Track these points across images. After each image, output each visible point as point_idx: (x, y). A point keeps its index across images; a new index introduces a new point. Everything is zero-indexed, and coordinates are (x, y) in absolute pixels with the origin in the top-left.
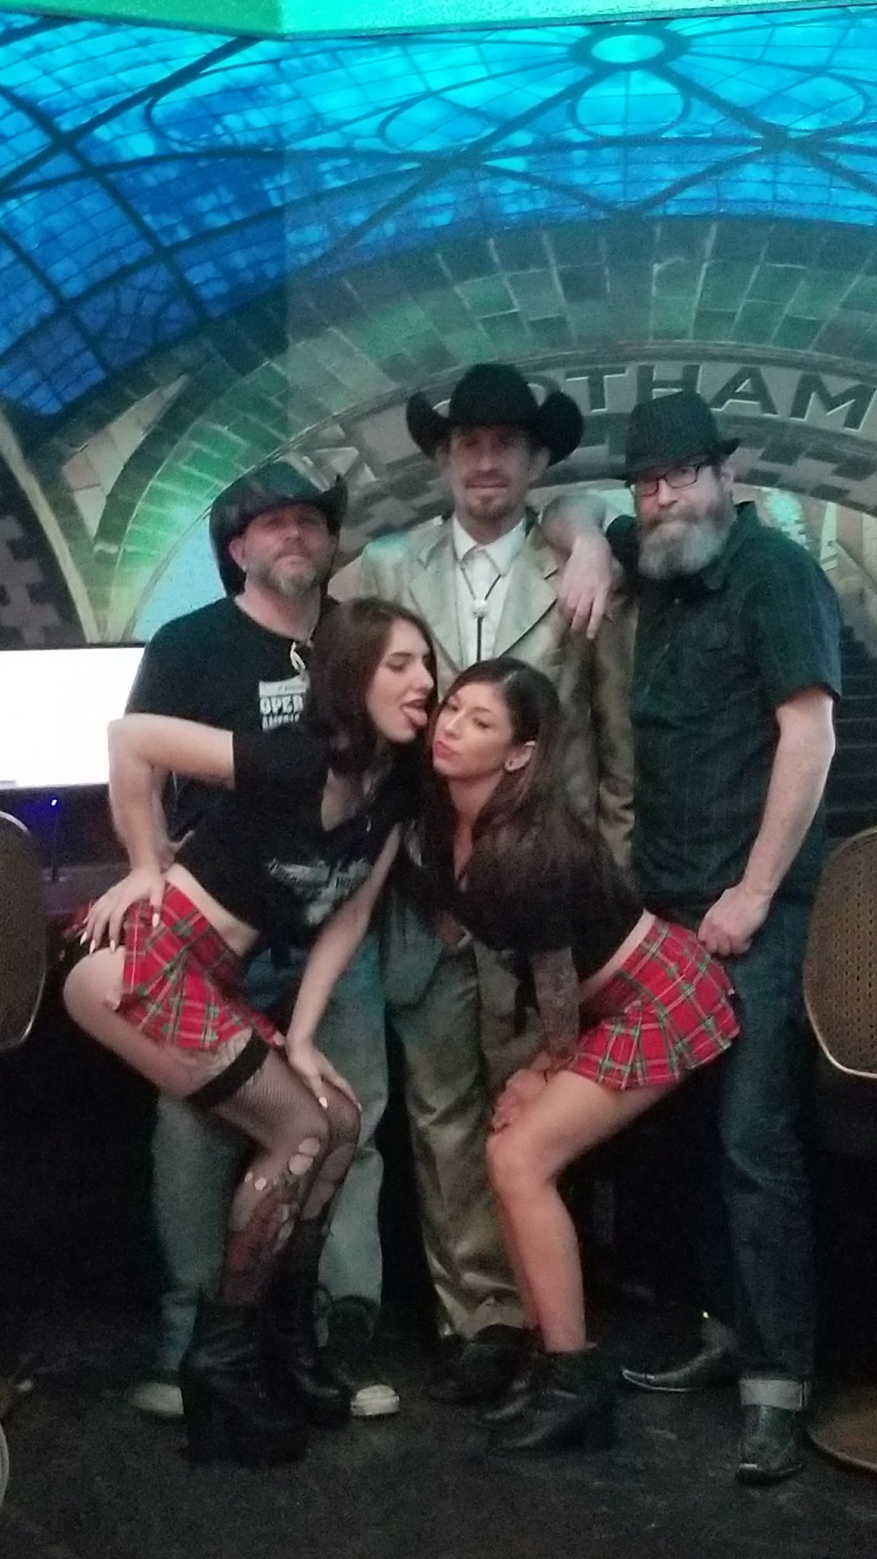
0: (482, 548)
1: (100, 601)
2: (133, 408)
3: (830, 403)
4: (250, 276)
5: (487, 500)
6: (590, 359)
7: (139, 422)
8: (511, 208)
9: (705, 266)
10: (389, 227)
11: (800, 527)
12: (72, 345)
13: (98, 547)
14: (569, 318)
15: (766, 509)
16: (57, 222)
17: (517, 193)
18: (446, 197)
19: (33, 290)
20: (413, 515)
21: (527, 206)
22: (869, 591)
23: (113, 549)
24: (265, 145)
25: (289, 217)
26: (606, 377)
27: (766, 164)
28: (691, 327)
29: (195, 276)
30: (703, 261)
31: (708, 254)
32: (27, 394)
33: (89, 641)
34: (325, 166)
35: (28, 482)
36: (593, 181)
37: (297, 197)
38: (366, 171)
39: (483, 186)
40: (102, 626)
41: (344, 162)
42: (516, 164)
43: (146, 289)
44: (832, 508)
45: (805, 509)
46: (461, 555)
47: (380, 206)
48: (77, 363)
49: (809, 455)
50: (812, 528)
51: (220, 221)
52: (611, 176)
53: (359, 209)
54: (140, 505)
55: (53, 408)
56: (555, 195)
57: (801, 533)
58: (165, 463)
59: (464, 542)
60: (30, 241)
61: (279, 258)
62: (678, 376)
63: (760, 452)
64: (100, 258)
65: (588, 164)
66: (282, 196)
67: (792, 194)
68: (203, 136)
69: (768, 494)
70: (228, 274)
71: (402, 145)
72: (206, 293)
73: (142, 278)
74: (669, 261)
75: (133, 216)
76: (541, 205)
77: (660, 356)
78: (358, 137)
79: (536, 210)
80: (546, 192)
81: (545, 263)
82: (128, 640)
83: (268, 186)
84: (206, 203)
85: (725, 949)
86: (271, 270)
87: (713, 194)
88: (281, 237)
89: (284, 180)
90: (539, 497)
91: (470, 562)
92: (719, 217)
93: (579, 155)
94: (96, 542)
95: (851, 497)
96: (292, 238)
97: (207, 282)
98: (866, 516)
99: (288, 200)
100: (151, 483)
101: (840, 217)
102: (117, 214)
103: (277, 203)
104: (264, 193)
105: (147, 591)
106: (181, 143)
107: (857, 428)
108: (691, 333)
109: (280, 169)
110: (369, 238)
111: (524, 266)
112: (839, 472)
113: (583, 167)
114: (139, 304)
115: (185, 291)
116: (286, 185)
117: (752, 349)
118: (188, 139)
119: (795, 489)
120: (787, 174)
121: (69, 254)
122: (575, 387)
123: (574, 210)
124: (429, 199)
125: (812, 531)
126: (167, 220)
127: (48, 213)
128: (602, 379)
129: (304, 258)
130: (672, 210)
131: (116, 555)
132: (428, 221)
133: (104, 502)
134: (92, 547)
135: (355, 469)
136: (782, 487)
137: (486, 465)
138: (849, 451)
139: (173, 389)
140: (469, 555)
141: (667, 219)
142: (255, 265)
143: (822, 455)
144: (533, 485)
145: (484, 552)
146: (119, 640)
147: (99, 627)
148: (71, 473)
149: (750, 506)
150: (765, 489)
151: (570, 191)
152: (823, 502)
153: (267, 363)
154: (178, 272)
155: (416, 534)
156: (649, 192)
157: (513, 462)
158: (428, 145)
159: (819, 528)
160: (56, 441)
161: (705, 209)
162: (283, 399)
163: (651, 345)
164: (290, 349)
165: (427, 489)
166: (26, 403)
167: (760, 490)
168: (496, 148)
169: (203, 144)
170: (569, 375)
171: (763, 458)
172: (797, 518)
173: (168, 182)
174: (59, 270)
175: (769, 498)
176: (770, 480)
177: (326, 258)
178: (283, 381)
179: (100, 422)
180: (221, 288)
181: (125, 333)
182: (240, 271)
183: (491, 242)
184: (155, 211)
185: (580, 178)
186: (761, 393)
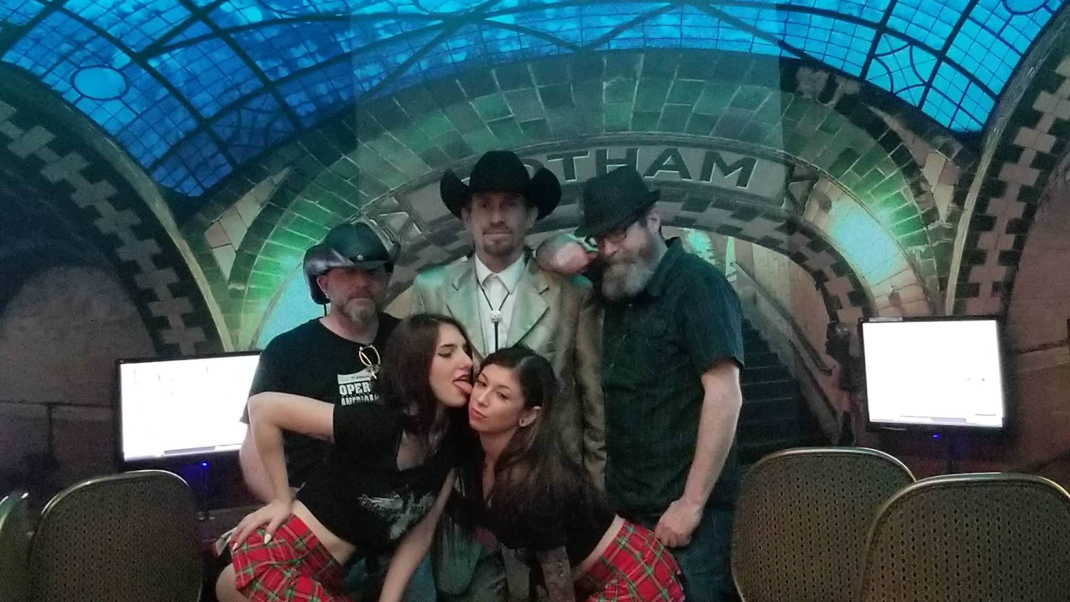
0: (495, 275)
1: (233, 325)
2: (252, 190)
3: (726, 170)
4: (330, 100)
5: (497, 242)
6: (563, 147)
7: (257, 200)
8: (505, 48)
9: (638, 82)
10: (424, 64)
11: (711, 254)
12: (210, 149)
13: (232, 286)
14: (548, 120)
15: (687, 243)
16: (195, 68)
17: (509, 39)
18: (461, 42)
19: (181, 114)
20: (447, 256)
21: (516, 47)
22: (758, 295)
23: (241, 287)
24: (338, 11)
25: (356, 59)
26: (574, 158)
27: (674, 14)
28: (630, 123)
29: (293, 100)
30: (635, 78)
31: (638, 75)
32: (179, 184)
33: (226, 351)
34: (378, 25)
35: (181, 245)
36: (561, 28)
37: (361, 46)
38: (406, 27)
39: (486, 34)
40: (235, 340)
41: (392, 21)
42: (509, 19)
43: (260, 111)
44: (731, 240)
45: (713, 242)
46: (481, 281)
47: (417, 50)
48: (212, 163)
49: (715, 206)
50: (719, 253)
51: (308, 63)
52: (572, 25)
53: (402, 52)
54: (259, 256)
55: (197, 193)
56: (535, 39)
57: (711, 258)
58: (276, 227)
59: (483, 272)
60: (179, 82)
61: (350, 87)
62: (623, 156)
63: (680, 205)
64: (227, 90)
65: (556, 18)
66: (350, 46)
67: (694, 34)
68: (295, 7)
69: (689, 232)
70: (315, 98)
71: (430, 10)
72: (301, 112)
73: (256, 103)
74: (614, 80)
75: (249, 62)
76: (526, 46)
77: (610, 144)
78: (400, 5)
79: (522, 49)
80: (528, 37)
81: (530, 84)
82: (254, 349)
83: (340, 39)
84: (298, 52)
85: (674, 544)
86: (344, 96)
87: (641, 34)
88: (350, 73)
89: (352, 34)
90: (533, 241)
91: (487, 285)
92: (645, 50)
93: (549, 12)
94: (229, 284)
95: (743, 232)
96: (358, 73)
97: (302, 103)
98: (753, 244)
99: (353, 49)
100: (266, 241)
101: (726, 47)
102: (238, 61)
103: (347, 50)
104: (337, 43)
105: (266, 315)
106: (279, 12)
107: (745, 186)
108: (630, 127)
109: (348, 28)
110: (410, 71)
111: (515, 86)
112: (734, 216)
113: (552, 20)
114: (255, 119)
115: (286, 110)
116: (353, 38)
117: (673, 136)
118: (285, 9)
119: (706, 228)
120: (688, 21)
121: (205, 89)
122: (555, 166)
123: (548, 48)
124: (451, 44)
125: (720, 255)
126: (272, 64)
127: (190, 62)
128: (572, 159)
129: (366, 86)
130: (613, 47)
131: (244, 291)
132: (449, 60)
133: (235, 254)
134: (226, 288)
135: (406, 227)
136: (698, 227)
137: (496, 218)
138: (741, 202)
139: (279, 177)
140: (487, 280)
141: (609, 52)
142: (333, 92)
143: (722, 205)
144: (530, 232)
145: (497, 277)
146: (247, 350)
147: (233, 343)
148: (210, 236)
149: (675, 241)
150: (686, 229)
151: (545, 36)
152: (725, 237)
153: (344, 157)
154: (280, 99)
155: (449, 268)
156: (598, 34)
157: (514, 217)
158: (448, 8)
159: (724, 254)
160: (200, 216)
161: (636, 44)
162: (355, 181)
163: (603, 136)
164: (359, 147)
165: (456, 239)
166: (178, 190)
167: (683, 231)
168: (494, 9)
169: (295, 12)
170: (549, 158)
171: (684, 208)
172: (709, 248)
173: (272, 38)
174: (199, 99)
175: (689, 235)
176: (689, 223)
177: (383, 85)
178: (356, 169)
179: (229, 202)
180: (311, 108)
181: (245, 140)
182: (322, 96)
183: (493, 72)
184: (264, 58)
185: (552, 27)
186: (679, 166)
